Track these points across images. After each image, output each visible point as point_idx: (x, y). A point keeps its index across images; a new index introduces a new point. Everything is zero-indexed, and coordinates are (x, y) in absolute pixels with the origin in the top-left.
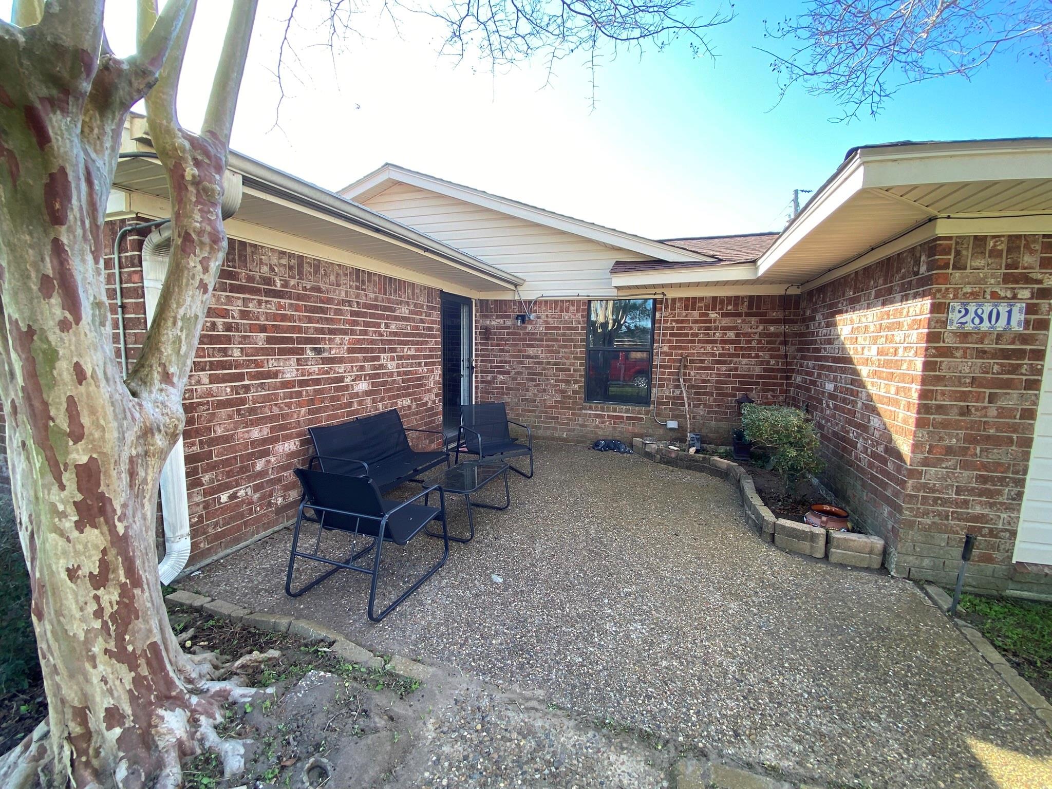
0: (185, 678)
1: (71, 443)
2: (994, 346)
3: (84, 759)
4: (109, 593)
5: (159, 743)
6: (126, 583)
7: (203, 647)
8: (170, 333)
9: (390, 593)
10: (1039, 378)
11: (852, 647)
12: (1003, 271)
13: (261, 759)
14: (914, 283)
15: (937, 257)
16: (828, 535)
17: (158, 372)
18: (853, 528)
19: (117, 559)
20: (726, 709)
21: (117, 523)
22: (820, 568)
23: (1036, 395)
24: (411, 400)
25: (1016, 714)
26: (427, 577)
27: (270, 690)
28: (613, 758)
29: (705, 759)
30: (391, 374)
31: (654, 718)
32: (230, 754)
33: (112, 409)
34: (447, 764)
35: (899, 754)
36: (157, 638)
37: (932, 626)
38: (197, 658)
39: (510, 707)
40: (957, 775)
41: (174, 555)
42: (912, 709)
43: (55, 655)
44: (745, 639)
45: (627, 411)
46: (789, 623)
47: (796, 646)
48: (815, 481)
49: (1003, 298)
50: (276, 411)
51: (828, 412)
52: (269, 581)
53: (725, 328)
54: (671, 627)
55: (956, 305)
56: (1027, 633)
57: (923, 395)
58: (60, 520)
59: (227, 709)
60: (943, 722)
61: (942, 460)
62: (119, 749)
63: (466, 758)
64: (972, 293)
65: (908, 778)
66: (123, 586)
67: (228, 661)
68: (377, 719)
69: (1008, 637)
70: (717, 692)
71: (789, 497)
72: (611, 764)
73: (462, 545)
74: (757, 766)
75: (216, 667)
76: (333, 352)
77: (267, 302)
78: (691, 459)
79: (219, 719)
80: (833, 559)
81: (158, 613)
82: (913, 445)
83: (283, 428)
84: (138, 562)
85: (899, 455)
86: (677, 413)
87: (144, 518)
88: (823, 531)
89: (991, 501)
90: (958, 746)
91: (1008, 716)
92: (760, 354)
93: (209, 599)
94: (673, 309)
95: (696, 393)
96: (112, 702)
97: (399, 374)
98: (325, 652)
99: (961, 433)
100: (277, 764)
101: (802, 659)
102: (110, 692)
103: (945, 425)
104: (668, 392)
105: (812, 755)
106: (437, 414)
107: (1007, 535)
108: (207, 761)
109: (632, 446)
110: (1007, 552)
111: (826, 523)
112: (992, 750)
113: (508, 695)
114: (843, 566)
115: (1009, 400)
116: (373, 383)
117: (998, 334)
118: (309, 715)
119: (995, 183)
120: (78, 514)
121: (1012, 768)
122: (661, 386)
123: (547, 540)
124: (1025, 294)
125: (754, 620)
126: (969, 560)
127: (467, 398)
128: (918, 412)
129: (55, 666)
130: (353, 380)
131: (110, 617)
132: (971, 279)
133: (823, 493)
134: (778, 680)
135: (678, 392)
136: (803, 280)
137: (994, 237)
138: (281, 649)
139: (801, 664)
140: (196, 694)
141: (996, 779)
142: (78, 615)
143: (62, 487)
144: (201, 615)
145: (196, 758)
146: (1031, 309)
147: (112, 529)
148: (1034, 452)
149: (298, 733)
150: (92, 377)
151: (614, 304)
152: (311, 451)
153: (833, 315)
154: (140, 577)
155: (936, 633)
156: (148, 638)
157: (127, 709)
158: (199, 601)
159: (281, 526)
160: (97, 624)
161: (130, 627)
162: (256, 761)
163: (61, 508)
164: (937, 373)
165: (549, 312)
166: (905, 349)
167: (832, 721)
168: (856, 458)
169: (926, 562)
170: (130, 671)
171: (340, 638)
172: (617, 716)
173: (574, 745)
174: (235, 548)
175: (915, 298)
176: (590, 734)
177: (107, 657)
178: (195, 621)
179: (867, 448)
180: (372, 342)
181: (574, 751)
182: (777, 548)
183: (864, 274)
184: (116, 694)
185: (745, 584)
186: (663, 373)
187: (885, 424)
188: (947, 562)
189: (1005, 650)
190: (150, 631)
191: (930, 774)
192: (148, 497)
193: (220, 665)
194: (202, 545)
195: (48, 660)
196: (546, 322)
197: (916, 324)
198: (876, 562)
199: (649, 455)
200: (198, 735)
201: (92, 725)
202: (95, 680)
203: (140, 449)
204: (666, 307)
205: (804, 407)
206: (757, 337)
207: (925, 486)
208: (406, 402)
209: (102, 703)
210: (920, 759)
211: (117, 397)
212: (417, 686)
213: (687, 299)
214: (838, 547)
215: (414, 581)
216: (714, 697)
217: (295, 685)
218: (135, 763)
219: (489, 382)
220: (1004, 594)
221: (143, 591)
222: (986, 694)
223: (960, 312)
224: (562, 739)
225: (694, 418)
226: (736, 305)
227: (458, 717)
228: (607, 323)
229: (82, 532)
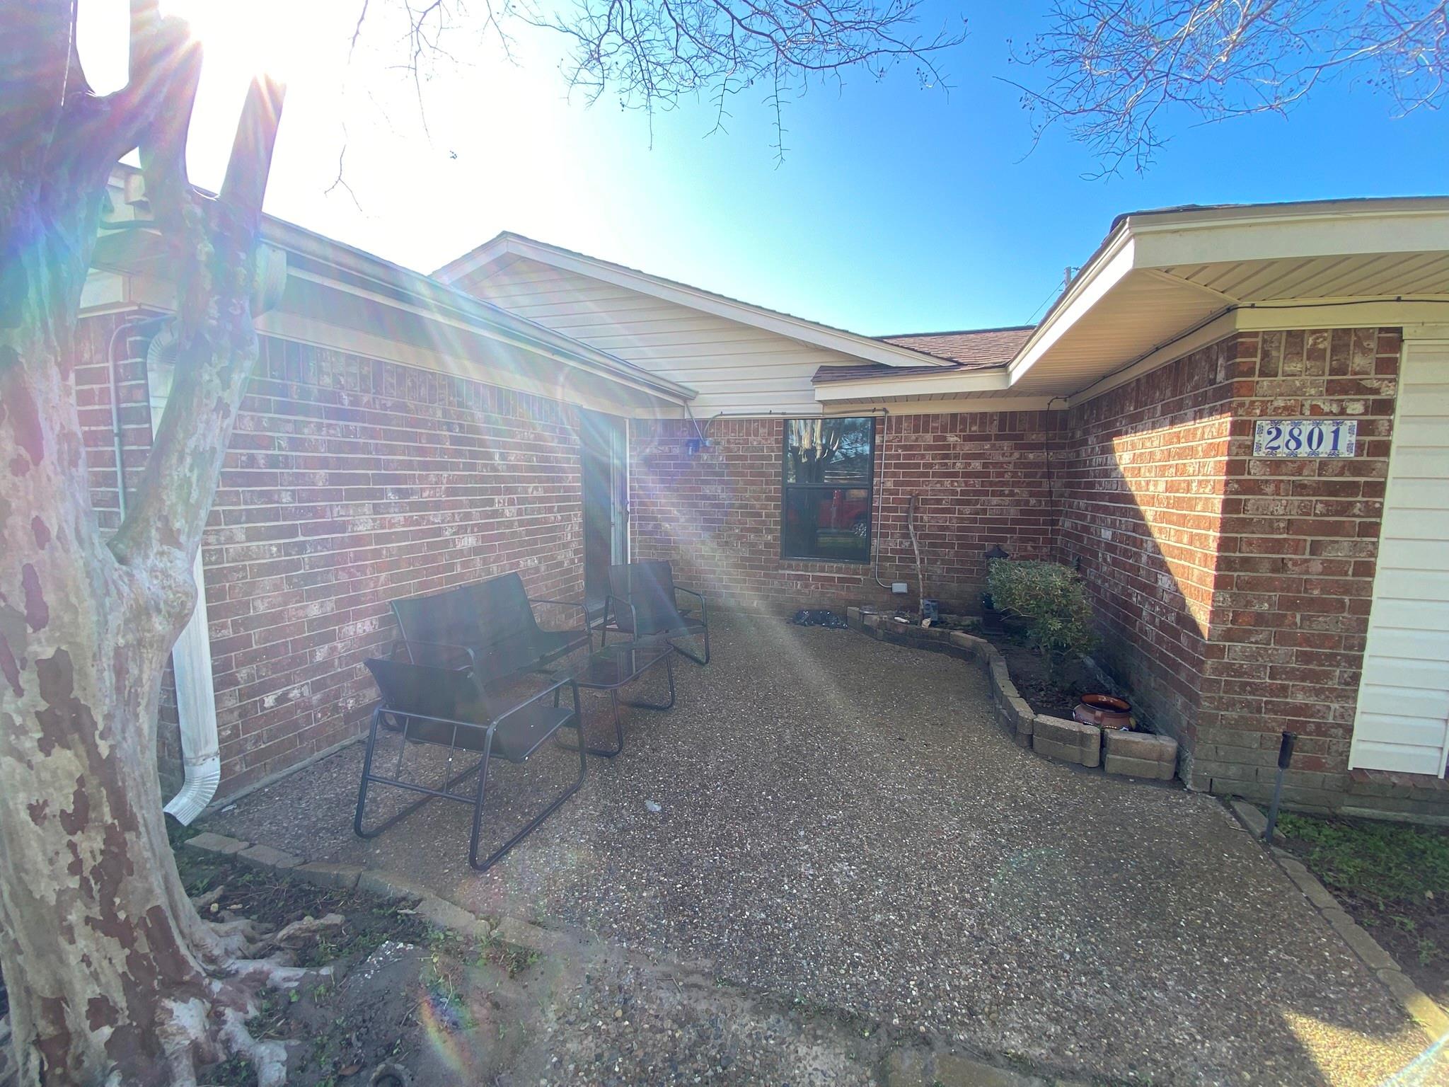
0: (204, 955)
1: (30, 630)
2: (1316, 478)
3: (59, 1071)
4: (90, 839)
5: (166, 1046)
6: (113, 824)
7: (235, 912)
8: (175, 473)
9: (502, 829)
10: (1378, 520)
11: (1132, 889)
12: (1327, 377)
13: (312, 1066)
14: (1210, 394)
15: (1238, 360)
16: (1103, 737)
17: (157, 529)
18: (1137, 725)
19: (100, 792)
20: (959, 978)
21: (98, 741)
22: (1093, 781)
23: (1374, 543)
24: (540, 559)
25: (1350, 976)
26: (555, 807)
27: (325, 971)
28: (802, 1050)
29: (927, 1048)
30: (510, 524)
31: (861, 994)
32: (267, 1060)
33: (88, 581)
34: (572, 1067)
35: (1191, 1035)
36: (161, 900)
37: (1239, 858)
38: (223, 928)
39: (662, 984)
40: (1268, 1063)
41: (196, 784)
42: (1210, 972)
43: (15, 924)
44: (988, 881)
45: (839, 570)
46: (1049, 856)
47: (1056, 889)
48: (1090, 662)
49: (1327, 414)
50: (344, 578)
51: (1105, 568)
52: (333, 817)
53: (967, 456)
54: (889, 867)
55: (1265, 424)
56: (1367, 864)
57: (1223, 545)
58: (17, 737)
59: (264, 998)
60: (1251, 989)
61: (1250, 632)
62: (110, 1056)
63: (599, 1057)
64: (1285, 408)
65: (1202, 1068)
66: (109, 829)
67: (268, 931)
68: (476, 1007)
69: (1342, 871)
70: (947, 955)
71: (1054, 684)
72: (799, 1060)
73: (606, 760)
74: (998, 1057)
75: (251, 940)
76: (426, 494)
77: (329, 426)
78: (925, 635)
79: (253, 1012)
80: (1110, 768)
81: (162, 866)
82: (1212, 612)
83: (355, 601)
84: (131, 795)
85: (1193, 626)
86: (906, 571)
87: (139, 731)
88: (1095, 731)
89: (1318, 686)
90: (1271, 1022)
91: (1339, 980)
92: (1016, 490)
93: (246, 844)
94: (899, 431)
95: (932, 545)
96: (98, 991)
97: (521, 523)
98: (407, 915)
99: (1275, 595)
100: (333, 1073)
101: (1064, 906)
102: (95, 976)
103: (1252, 585)
104: (893, 543)
105: (1074, 1040)
106: (576, 578)
107: (1340, 732)
108: (235, 1070)
109: (846, 618)
110: (1341, 754)
111: (1101, 719)
112: (1316, 1027)
113: (661, 968)
114: (1123, 777)
115: (1338, 550)
116: (483, 536)
117: (1320, 462)
118: (381, 1005)
119: (1310, 260)
120: (43, 730)
121: (1342, 1051)
122: (884, 535)
123: (724, 751)
124: (1356, 408)
125: (1002, 855)
126: (1287, 766)
127: (619, 555)
128: (1217, 569)
129: (15, 941)
130: (454, 534)
131: (91, 873)
132: (1283, 389)
133: (1100, 678)
134: (1030, 936)
135: (907, 544)
136: (1071, 389)
137: (1314, 332)
138: (345, 913)
139: (1062, 914)
140: (220, 979)
141: (1321, 1067)
142: (46, 869)
143: (19, 692)
144: (234, 867)
145: (219, 1067)
146: (1364, 428)
147: (92, 750)
148: (1373, 620)
149: (363, 1030)
150: (58, 538)
151: (822, 425)
152: (395, 632)
153: (1110, 437)
154: (133, 816)
155: (1244, 867)
156: (148, 901)
157: (120, 1000)
158: (231, 846)
159: (353, 739)
160: (74, 883)
161: (122, 886)
162: (303, 1069)
163: (18, 720)
164: (1242, 515)
165: (731, 436)
166: (1200, 482)
167: (1102, 991)
168: (1141, 630)
169: (1233, 770)
170: (123, 947)
171: (430, 895)
172: (810, 993)
173: (750, 1035)
174: (286, 771)
175: (1211, 414)
176: (772, 1019)
177: (89, 927)
178: (225, 875)
179: (1154, 617)
180: (483, 479)
181: (749, 1042)
182: (1037, 755)
183: (1147, 382)
184: (103, 979)
185: (992, 806)
186: (887, 518)
187: (1176, 585)
188: (1260, 770)
189: (1338, 889)
190: (150, 891)
191: (1232, 1061)
192: (143, 702)
193: (257, 936)
194: (237, 768)
195: (7, 933)
196: (728, 450)
197: (1212, 449)
198: (1167, 771)
199: (868, 630)
200: (222, 1035)
201: (70, 1024)
202: (73, 960)
203: (130, 637)
204: (889, 428)
205: (1075, 563)
206: (1011, 468)
207: (1229, 668)
208: (532, 562)
209: (84, 992)
210: (1219, 1041)
211: (96, 564)
212: (535, 959)
213: (917, 417)
214: (1116, 752)
215: (536, 812)
216: (943, 962)
217: (362, 962)
218: (132, 1075)
219: (651, 533)
220: (1338, 812)
221: (138, 835)
222: (1310, 950)
223: (1269, 433)
224: (734, 1027)
225: (928, 579)
226: (982, 424)
227: (590, 1001)
228: (813, 450)
229: (48, 754)
